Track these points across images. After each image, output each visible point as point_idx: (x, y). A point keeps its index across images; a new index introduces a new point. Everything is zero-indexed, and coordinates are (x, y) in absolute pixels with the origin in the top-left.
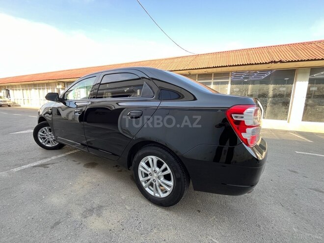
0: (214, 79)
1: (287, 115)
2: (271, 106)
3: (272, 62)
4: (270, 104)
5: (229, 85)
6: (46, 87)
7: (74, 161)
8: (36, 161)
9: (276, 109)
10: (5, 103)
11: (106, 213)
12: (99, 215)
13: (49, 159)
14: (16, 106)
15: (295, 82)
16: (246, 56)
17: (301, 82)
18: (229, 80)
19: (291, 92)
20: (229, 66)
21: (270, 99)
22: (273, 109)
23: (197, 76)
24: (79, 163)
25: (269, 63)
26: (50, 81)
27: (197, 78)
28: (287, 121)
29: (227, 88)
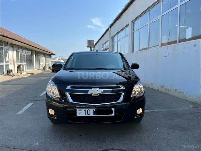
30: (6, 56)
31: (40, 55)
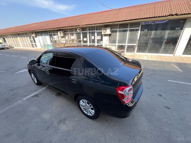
0: (130, 28)
1: (174, 51)
2: (165, 45)
3: (170, 15)
4: (164, 44)
5: (139, 31)
6: (25, 36)
7: (50, 92)
8: (32, 93)
9: (168, 47)
10: (5, 47)
11: (67, 122)
12: (64, 123)
13: (38, 91)
14: (12, 48)
15: (185, 28)
16: (153, 10)
17: (189, 28)
18: (140, 28)
19: (180, 36)
20: (140, 19)
21: (165, 41)
22: (166, 47)
23: (119, 25)
24: (53, 93)
25: (168, 16)
26: (27, 32)
27: (118, 27)
28: (173, 55)
29: (138, 33)
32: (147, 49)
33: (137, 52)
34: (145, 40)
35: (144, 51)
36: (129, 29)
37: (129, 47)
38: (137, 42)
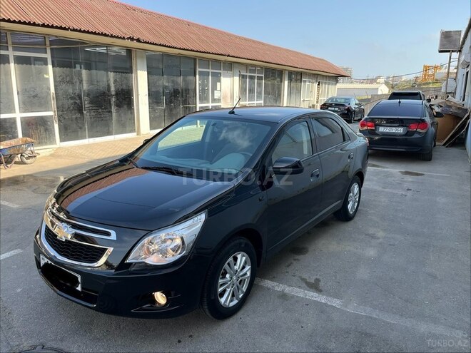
0: (14, 49)
2: (117, 111)
4: (114, 107)
5: (50, 67)
9: (123, 115)
15: (136, 70)
18: (48, 56)
22: (120, 116)
28: (135, 134)
29: (47, 74)
30: (214, 88)
31: (303, 79)
32: (84, 124)
33: (62, 140)
34: (72, 98)
35: (80, 133)
36: (11, 53)
37: (29, 125)
38: (53, 103)
